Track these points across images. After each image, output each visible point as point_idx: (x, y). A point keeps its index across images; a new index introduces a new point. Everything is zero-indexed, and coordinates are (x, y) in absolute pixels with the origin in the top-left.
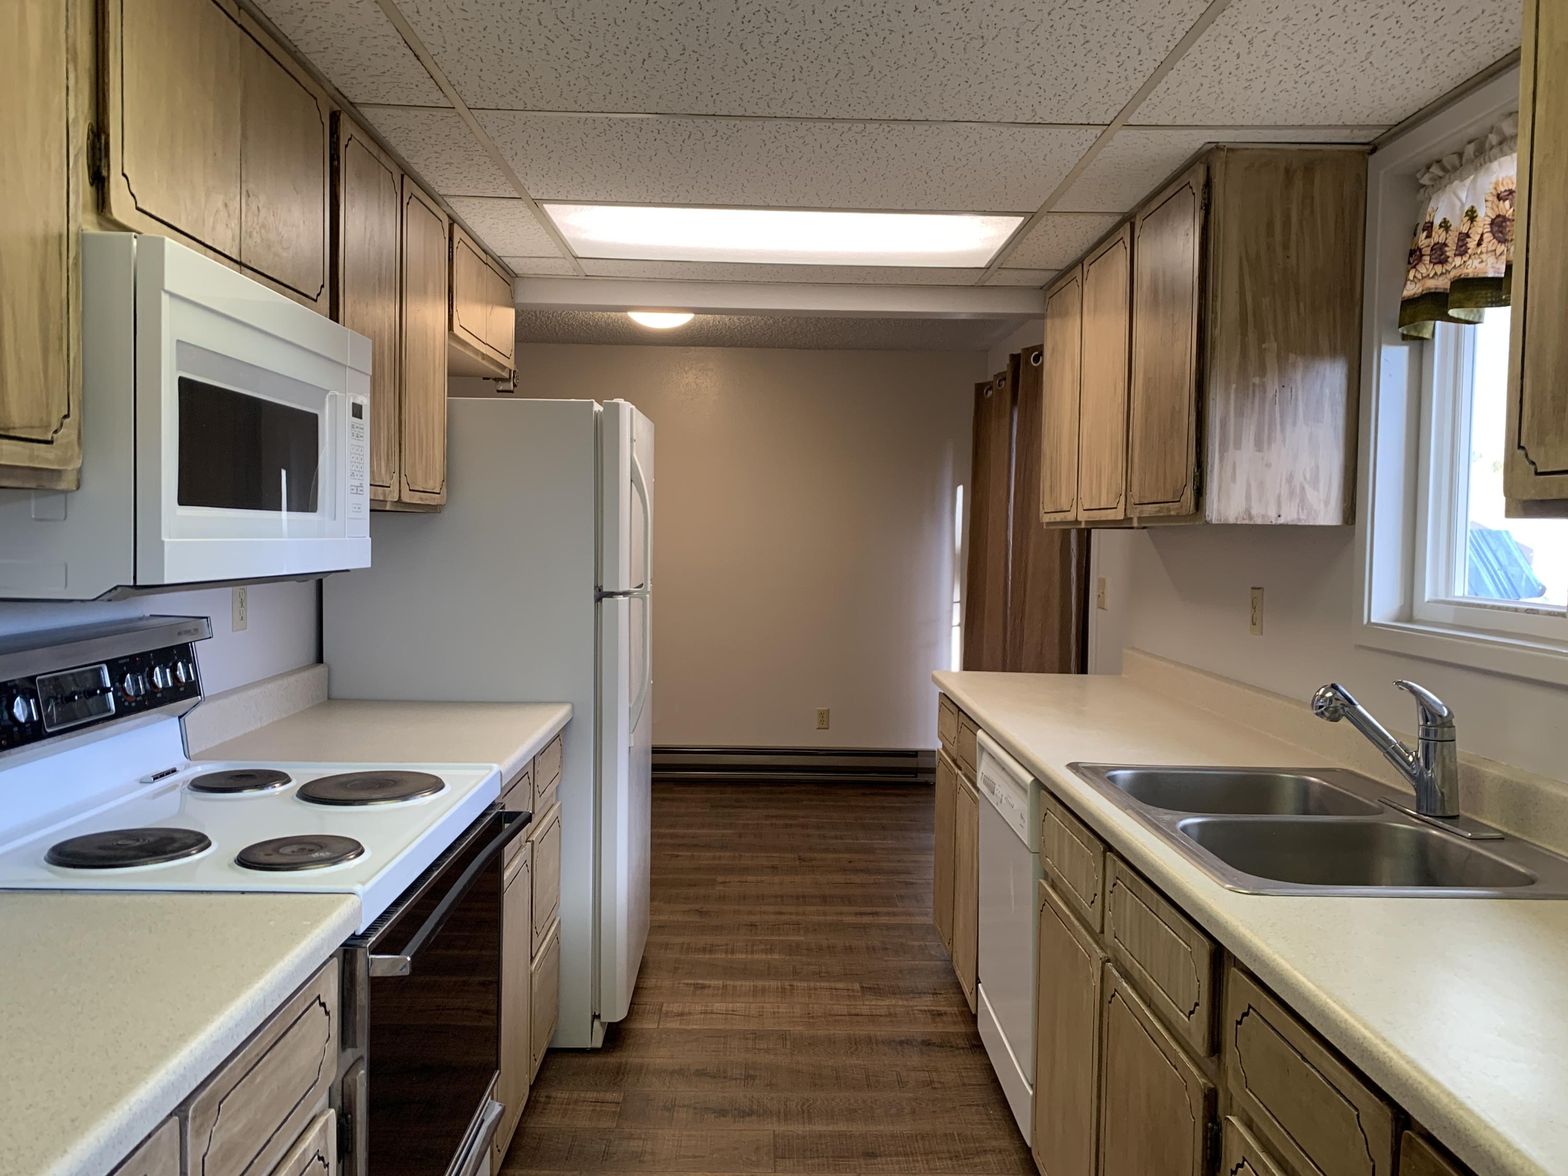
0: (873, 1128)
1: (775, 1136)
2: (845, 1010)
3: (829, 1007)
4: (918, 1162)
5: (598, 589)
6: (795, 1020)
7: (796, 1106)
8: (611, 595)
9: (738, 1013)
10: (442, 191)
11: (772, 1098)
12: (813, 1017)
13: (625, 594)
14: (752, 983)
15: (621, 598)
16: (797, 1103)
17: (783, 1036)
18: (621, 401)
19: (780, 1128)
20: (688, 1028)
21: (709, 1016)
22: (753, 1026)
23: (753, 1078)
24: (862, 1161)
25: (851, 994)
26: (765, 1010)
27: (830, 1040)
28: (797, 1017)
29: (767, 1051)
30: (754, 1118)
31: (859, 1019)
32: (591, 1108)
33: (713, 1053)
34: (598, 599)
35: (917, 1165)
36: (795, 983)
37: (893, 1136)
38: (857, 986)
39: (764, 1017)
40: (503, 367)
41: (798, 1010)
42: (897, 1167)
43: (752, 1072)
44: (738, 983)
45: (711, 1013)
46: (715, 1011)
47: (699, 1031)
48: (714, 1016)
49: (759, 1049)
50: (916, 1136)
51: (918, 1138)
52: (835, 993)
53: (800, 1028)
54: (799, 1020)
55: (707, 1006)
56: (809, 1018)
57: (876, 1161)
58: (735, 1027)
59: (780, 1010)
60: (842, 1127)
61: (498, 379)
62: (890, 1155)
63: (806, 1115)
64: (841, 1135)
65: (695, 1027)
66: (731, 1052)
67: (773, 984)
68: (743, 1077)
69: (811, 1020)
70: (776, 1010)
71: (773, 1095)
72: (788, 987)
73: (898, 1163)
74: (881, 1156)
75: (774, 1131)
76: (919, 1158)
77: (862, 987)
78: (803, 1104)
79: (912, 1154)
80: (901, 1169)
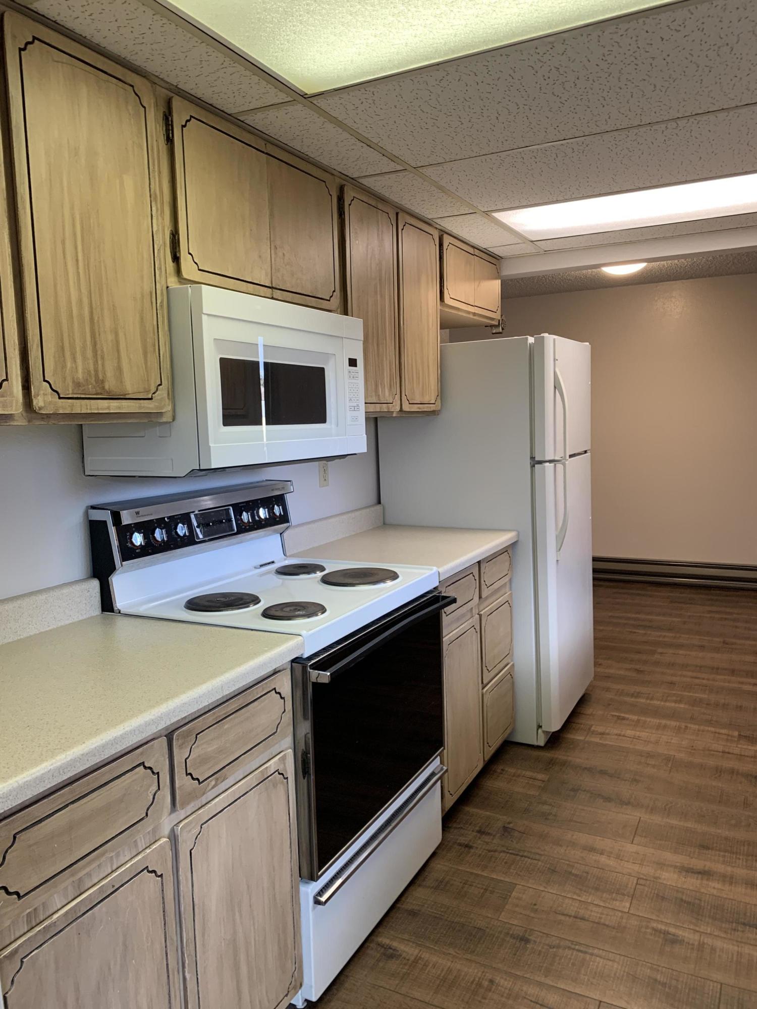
0: (713, 830)
1: (639, 821)
2: (721, 748)
3: (709, 744)
4: (739, 859)
5: (532, 458)
6: (681, 749)
7: (662, 805)
8: (540, 462)
9: (641, 739)
10: (430, 217)
11: (646, 797)
12: (695, 749)
13: (550, 461)
14: (658, 721)
15: (547, 464)
16: (663, 803)
17: (668, 759)
18: (546, 335)
19: (646, 817)
20: (604, 743)
21: (621, 738)
22: (649, 748)
23: (638, 781)
24: (697, 850)
25: (729, 738)
26: (661, 739)
27: (702, 765)
28: (684, 748)
29: (654, 766)
30: (629, 807)
31: (730, 756)
32: (526, 781)
33: (616, 762)
34: (533, 466)
35: (737, 861)
36: (689, 725)
37: (726, 839)
38: (736, 734)
39: (659, 744)
40: (492, 319)
41: (685, 743)
42: (721, 859)
43: (637, 778)
44: (648, 720)
45: (623, 736)
46: (626, 735)
47: (611, 746)
48: (624, 738)
49: (648, 764)
50: (744, 842)
51: (746, 843)
52: (717, 736)
53: (683, 755)
54: (684, 750)
55: (622, 731)
57: (707, 852)
58: (636, 748)
59: (673, 741)
60: (690, 825)
61: (492, 326)
62: (720, 850)
63: (666, 812)
64: (688, 830)
65: (609, 743)
66: (628, 763)
67: (673, 723)
68: (631, 780)
69: (692, 751)
70: (669, 741)
71: (648, 795)
72: (683, 727)
73: (724, 856)
74: (712, 849)
75: (640, 818)
76: (741, 857)
77: (740, 735)
78: (667, 805)
79: (737, 853)
80: (724, 861)
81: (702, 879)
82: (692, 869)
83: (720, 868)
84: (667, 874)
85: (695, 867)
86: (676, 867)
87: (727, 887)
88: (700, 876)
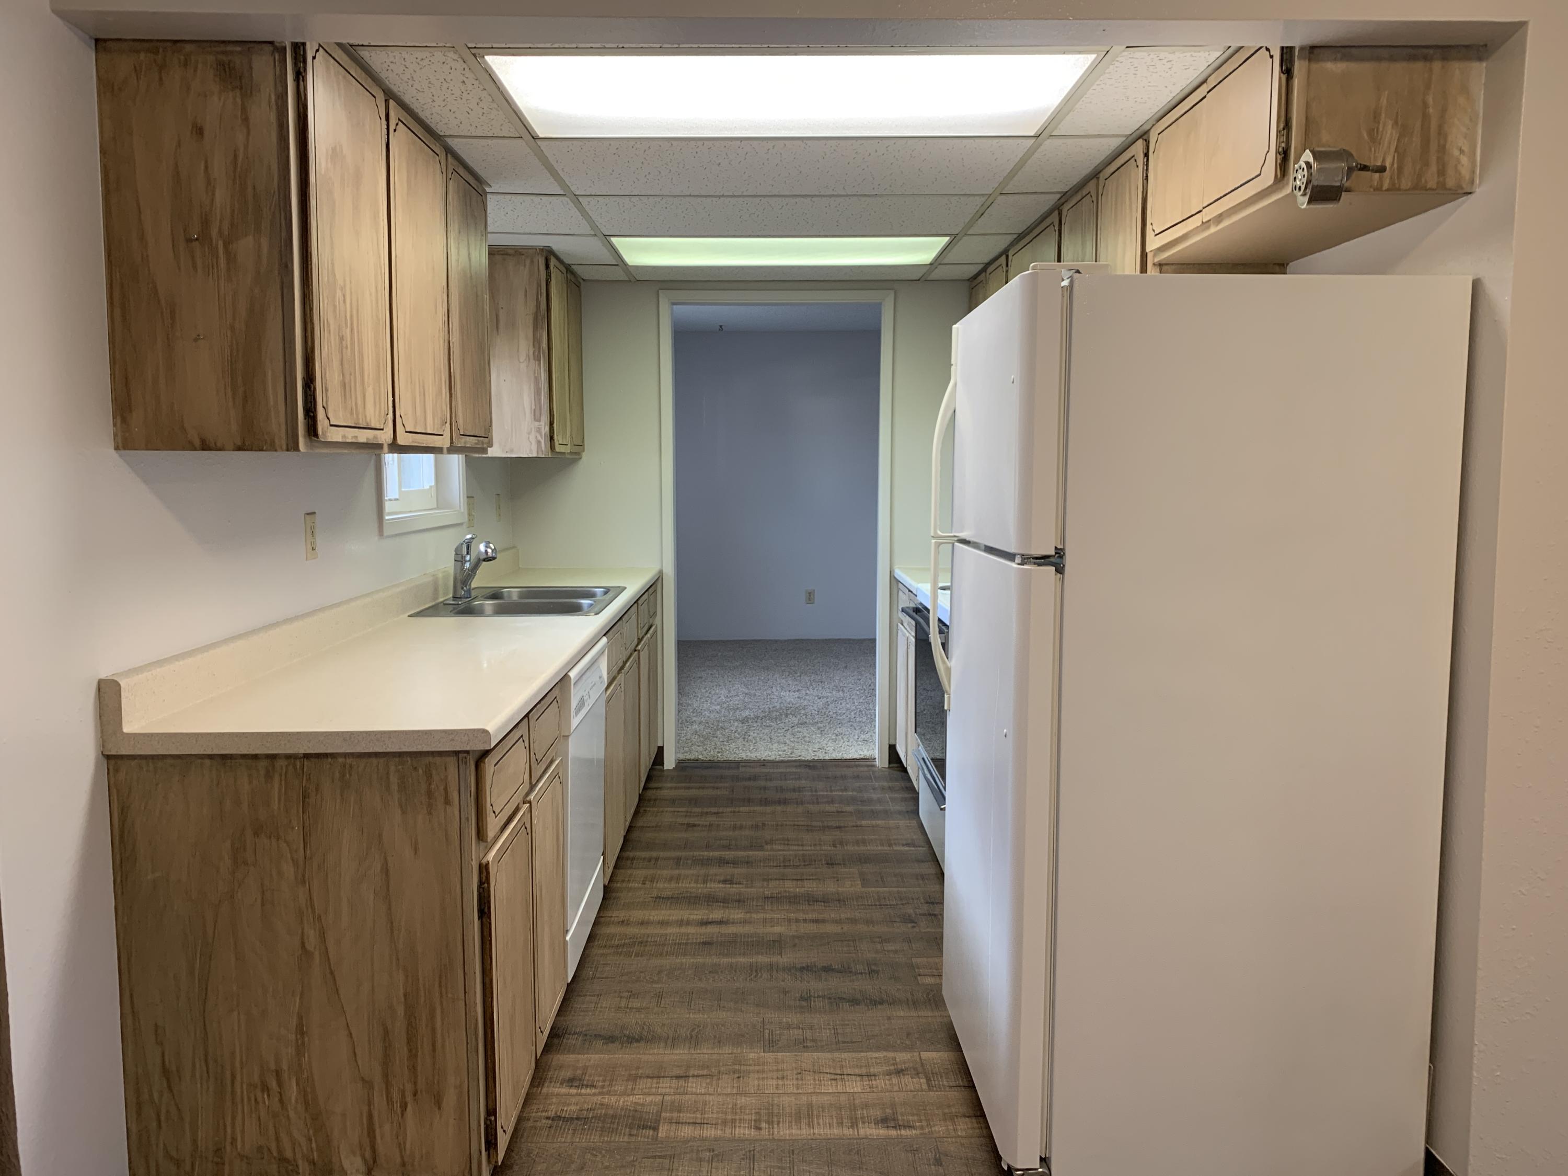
0: (700, 960)
1: (781, 953)
2: (693, 1086)
3: (711, 1090)
4: (673, 940)
6: (757, 1068)
7: (762, 975)
9: (829, 1076)
11: (783, 981)
12: (734, 1073)
14: (816, 1131)
16: (761, 977)
17: (772, 1044)
19: (775, 959)
20: (885, 1053)
21: (864, 1071)
22: (808, 1058)
23: (802, 998)
24: (715, 940)
25: (676, 1114)
26: (795, 1082)
27: (719, 1042)
28: (754, 1072)
29: (789, 1027)
30: (798, 966)
31: (677, 1070)
33: (846, 1022)
35: (674, 938)
36: (753, 1132)
37: (685, 955)
38: (663, 1131)
39: (795, 1072)
41: (752, 1083)
43: (804, 1003)
44: (836, 1131)
45: (861, 1075)
46: (858, 1078)
47: (870, 1049)
48: (857, 1071)
49: (799, 1028)
50: (666, 956)
51: (665, 954)
52: (699, 1116)
53: (752, 1055)
54: (752, 1068)
55: (871, 1087)
56: (739, 1071)
58: (828, 1055)
59: (775, 1082)
60: (726, 960)
63: (754, 969)
64: (727, 955)
65: (875, 1055)
66: (829, 1024)
67: (785, 1131)
68: (812, 999)
69: (737, 1067)
70: (780, 1082)
71: (783, 983)
72: (763, 1125)
73: (687, 939)
74: (699, 943)
75: (781, 957)
76: (671, 942)
77: (656, 1129)
78: (756, 976)
79: (675, 944)
80: (688, 936)
81: (708, 919)
82: (718, 924)
83: (691, 930)
84: (739, 916)
86: (733, 923)
87: (685, 918)
88: (710, 920)
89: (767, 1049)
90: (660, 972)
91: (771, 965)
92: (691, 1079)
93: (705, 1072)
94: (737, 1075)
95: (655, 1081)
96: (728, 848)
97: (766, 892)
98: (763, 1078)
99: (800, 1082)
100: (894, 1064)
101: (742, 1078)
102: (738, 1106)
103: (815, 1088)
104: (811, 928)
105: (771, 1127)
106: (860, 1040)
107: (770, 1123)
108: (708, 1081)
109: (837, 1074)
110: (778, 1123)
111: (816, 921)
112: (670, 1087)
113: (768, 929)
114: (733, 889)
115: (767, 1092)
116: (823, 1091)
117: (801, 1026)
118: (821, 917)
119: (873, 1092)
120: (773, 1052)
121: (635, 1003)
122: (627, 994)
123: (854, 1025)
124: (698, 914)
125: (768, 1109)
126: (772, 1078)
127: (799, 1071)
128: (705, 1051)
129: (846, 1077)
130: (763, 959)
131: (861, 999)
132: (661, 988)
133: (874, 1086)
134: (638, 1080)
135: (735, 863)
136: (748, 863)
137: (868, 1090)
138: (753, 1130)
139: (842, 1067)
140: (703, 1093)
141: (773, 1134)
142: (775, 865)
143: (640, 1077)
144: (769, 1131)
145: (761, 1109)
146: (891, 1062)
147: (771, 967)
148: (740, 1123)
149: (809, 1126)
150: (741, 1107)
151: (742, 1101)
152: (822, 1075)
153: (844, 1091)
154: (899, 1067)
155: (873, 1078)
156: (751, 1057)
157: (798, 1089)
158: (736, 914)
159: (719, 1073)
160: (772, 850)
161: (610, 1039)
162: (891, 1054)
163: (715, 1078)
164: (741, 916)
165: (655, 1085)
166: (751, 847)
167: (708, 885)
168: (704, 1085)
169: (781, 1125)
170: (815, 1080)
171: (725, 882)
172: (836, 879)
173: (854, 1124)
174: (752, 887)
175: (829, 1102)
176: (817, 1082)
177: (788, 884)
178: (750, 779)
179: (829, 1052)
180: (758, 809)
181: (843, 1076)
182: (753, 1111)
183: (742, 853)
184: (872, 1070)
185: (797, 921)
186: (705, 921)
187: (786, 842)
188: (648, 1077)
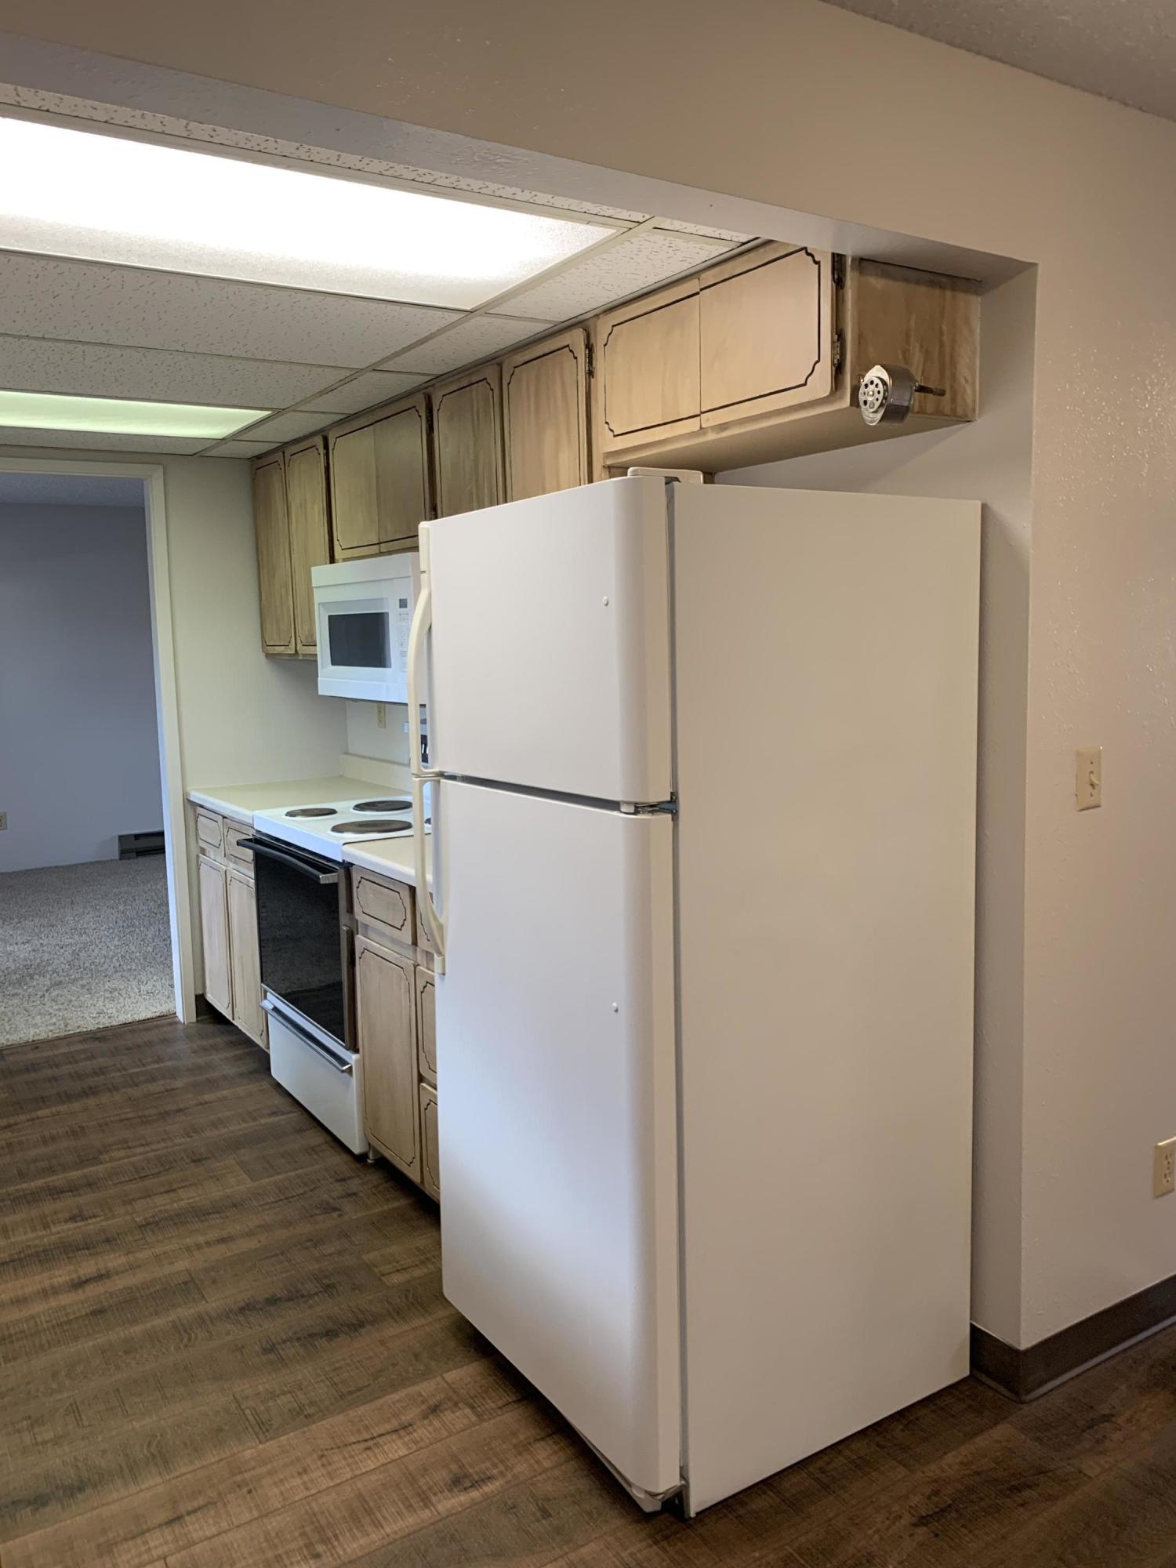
0: (101, 1339)
1: (203, 1297)
3: (224, 1525)
4: (47, 1322)
6: (264, 1469)
7: (196, 1335)
9: (358, 1446)
11: (228, 1334)
12: (240, 1487)
14: (388, 1530)
16: (196, 1338)
17: (264, 1428)
19: (201, 1307)
21: (395, 1424)
22: (320, 1431)
23: (265, 1351)
24: (105, 1304)
26: (323, 1471)
28: (264, 1476)
29: (272, 1396)
30: (235, 1308)
33: (337, 1365)
35: (48, 1319)
37: (76, 1338)
39: (315, 1456)
41: (271, 1492)
42: (69, 1310)
43: (272, 1357)
44: (411, 1520)
45: (395, 1431)
46: (394, 1436)
47: (385, 1392)
48: (388, 1427)
49: (284, 1392)
50: (50, 1347)
51: (46, 1345)
53: (248, 1454)
54: (258, 1471)
55: (416, 1442)
56: (245, 1483)
57: (91, 1308)
58: (340, 1418)
59: (299, 1481)
60: (136, 1330)
62: (77, 1318)
63: (181, 1329)
64: (134, 1321)
65: (395, 1396)
66: (318, 1375)
68: (278, 1346)
69: (239, 1478)
71: (229, 1338)
72: (320, 1548)
73: (67, 1315)
74: (87, 1315)
75: (207, 1302)
76: (45, 1325)
78: (190, 1340)
79: (53, 1327)
80: (65, 1309)
81: (79, 1278)
82: (96, 1282)
83: (65, 1299)
84: (120, 1261)
85: (95, 1284)
86: (117, 1273)
87: (47, 1283)
88: (84, 1279)
89: (263, 1439)
90: (55, 1375)
91: (200, 1317)
92: (187, 1518)
93: (201, 1501)
94: (245, 1490)
95: (139, 1541)
96: (51, 1170)
97: (137, 1219)
98: (282, 1481)
99: (330, 1468)
100: (423, 1402)
101: (254, 1492)
102: (273, 1534)
103: (352, 1470)
104: (219, 1252)
105: (330, 1546)
106: (367, 1383)
107: (325, 1541)
108: (212, 1512)
109: (366, 1440)
110: (336, 1536)
111: (222, 1241)
112: (166, 1543)
113: (168, 1269)
114: (92, 1226)
115: (297, 1498)
116: (364, 1470)
117: (286, 1389)
118: (224, 1234)
119: (422, 1448)
120: (272, 1439)
121: (46, 1433)
122: (25, 1422)
123: (348, 1365)
124: (62, 1275)
125: (313, 1523)
126: (293, 1477)
127: (320, 1453)
128: (184, 1470)
129: (379, 1440)
130: (185, 1312)
131: (335, 1327)
132: (69, 1397)
133: (418, 1439)
134: (115, 1550)
135: (72, 1189)
136: (91, 1184)
137: (415, 1448)
138: (311, 1562)
139: (367, 1428)
140: (216, 1533)
141: (339, 1557)
142: (127, 1179)
143: (116, 1543)
144: (332, 1555)
145: (303, 1527)
146: (420, 1399)
147: (201, 1320)
148: (289, 1558)
149: (376, 1526)
150: (277, 1534)
151: (274, 1524)
152: (350, 1448)
153: (389, 1460)
154: (431, 1403)
155: (410, 1429)
156: (249, 1457)
157: (332, 1479)
158: (114, 1260)
159: (220, 1494)
160: (112, 1160)
161: (39, 1501)
162: (412, 1390)
163: (219, 1504)
164: (123, 1260)
165: (143, 1548)
166: (82, 1163)
167: (54, 1230)
168: (211, 1521)
169: (341, 1538)
170: (345, 1459)
171: (73, 1219)
172: (215, 1179)
173: (426, 1502)
174: (114, 1217)
175: (379, 1483)
176: (350, 1460)
177: (159, 1200)
178: (27, 1070)
179: (339, 1413)
180: (63, 1108)
181: (375, 1441)
182: (296, 1534)
183: (75, 1173)
184: (405, 1419)
185: (199, 1247)
186: (76, 1281)
187: (125, 1145)
188: (126, 1540)
